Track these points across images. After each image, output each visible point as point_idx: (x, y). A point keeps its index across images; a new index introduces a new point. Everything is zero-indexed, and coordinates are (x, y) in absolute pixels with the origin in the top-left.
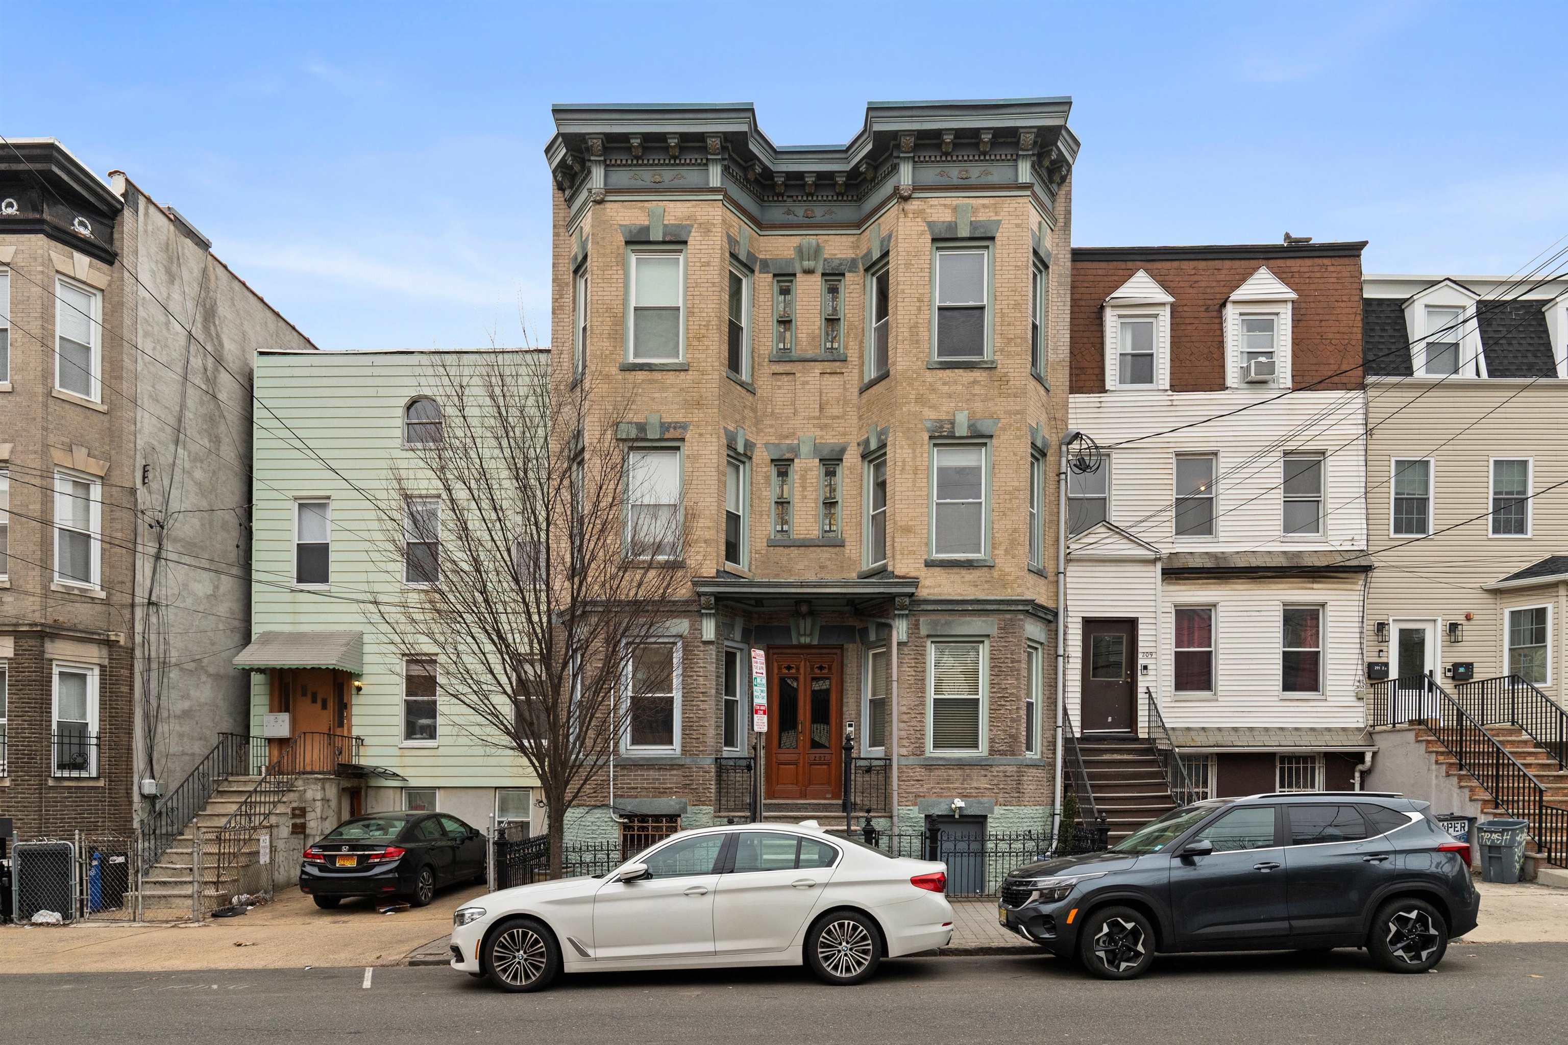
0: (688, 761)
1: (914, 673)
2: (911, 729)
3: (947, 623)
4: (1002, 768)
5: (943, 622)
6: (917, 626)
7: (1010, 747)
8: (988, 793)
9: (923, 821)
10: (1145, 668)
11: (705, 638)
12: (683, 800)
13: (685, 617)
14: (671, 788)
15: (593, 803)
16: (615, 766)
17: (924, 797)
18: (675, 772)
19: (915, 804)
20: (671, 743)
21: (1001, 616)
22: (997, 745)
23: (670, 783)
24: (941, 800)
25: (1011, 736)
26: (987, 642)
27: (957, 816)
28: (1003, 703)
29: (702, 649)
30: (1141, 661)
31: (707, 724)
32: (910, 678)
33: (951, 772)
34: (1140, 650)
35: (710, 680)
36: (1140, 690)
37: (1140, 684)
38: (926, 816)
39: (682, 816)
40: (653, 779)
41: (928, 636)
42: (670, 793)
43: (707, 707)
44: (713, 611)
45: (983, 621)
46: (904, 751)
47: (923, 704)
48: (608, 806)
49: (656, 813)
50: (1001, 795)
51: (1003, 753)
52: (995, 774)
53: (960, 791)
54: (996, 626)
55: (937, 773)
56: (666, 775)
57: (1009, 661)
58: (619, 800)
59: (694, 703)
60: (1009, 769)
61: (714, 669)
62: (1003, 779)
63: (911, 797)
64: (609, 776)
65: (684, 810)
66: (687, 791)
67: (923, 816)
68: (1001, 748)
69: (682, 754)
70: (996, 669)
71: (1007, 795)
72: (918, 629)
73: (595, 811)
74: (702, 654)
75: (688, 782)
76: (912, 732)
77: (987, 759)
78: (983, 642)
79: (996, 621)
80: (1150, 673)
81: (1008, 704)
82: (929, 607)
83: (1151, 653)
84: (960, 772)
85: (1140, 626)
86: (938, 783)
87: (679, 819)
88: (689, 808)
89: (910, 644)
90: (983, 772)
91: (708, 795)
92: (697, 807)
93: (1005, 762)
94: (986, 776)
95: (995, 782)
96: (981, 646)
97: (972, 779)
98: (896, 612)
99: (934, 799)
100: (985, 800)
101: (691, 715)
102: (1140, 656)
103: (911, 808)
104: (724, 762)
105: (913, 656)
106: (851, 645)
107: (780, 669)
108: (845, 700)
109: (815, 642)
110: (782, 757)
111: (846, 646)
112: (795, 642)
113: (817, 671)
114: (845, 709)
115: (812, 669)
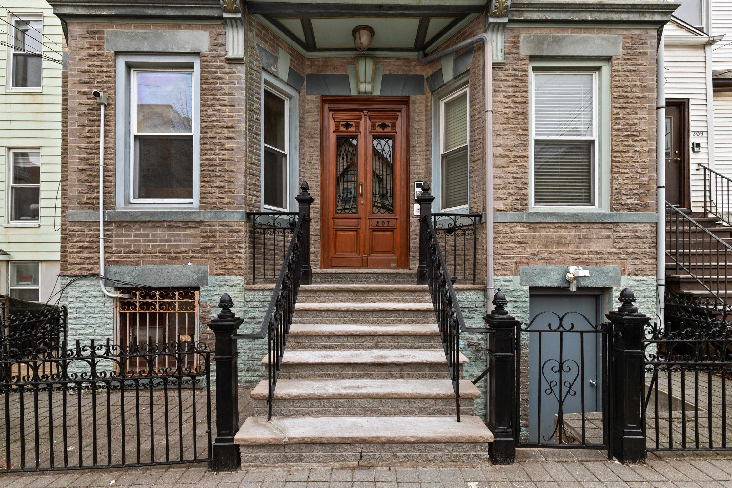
0: (208, 216)
1: (512, 105)
2: (510, 176)
3: (557, 41)
4: (631, 227)
5: (550, 39)
6: (515, 44)
7: (640, 199)
8: (612, 259)
9: (527, 294)
10: (698, 145)
11: (230, 55)
12: (203, 268)
13: (204, 28)
14: (186, 252)
15: (77, 272)
16: (106, 223)
17: (528, 264)
18: (191, 231)
19: (515, 273)
20: (191, 196)
21: (627, 33)
22: (624, 197)
23: (186, 246)
24: (550, 267)
25: (642, 185)
26: (606, 69)
27: (573, 288)
28: (631, 143)
29: (227, 70)
30: (693, 139)
31: (234, 168)
32: (507, 111)
33: (562, 232)
34: (692, 129)
35: (239, 111)
36: (691, 167)
37: (691, 161)
38: (531, 289)
39: (202, 288)
40: (161, 241)
41: (532, 58)
42: (185, 258)
43: (235, 146)
44: (239, 15)
45: (604, 39)
46: (500, 205)
47: (525, 144)
48: (97, 276)
49: (166, 285)
50: (630, 262)
51: (632, 208)
52: (622, 234)
53: (577, 256)
54: (621, 46)
55: (544, 232)
56: (178, 235)
57: (638, 89)
58: (114, 268)
59: (217, 141)
60: (639, 227)
61: (244, 98)
62: (633, 240)
63: (510, 264)
64: (98, 236)
65: (204, 281)
66: (207, 256)
67: (527, 288)
68: (629, 201)
69: (201, 208)
70: (621, 101)
71: (638, 262)
72: (518, 47)
73: (80, 282)
74: (226, 77)
75: (209, 244)
76: (511, 180)
77: (605, 215)
78: (599, 69)
79: (621, 39)
80: (702, 150)
81: (637, 144)
82: (535, 16)
83: (702, 132)
84: (574, 232)
85: (691, 107)
86: (546, 246)
87: (197, 293)
88: (211, 279)
89: (506, 67)
90: (605, 232)
91: (237, 261)
92: (221, 278)
93: (635, 219)
94: (608, 237)
95: (622, 245)
96: (596, 75)
97: (590, 241)
98: (491, 20)
99: (541, 266)
100: (609, 267)
101: (213, 157)
102: (691, 134)
103: (511, 278)
104: (259, 219)
105: (511, 83)
106: (418, 97)
107: (337, 126)
108: (412, 158)
109: (377, 93)
110: (341, 223)
111: (412, 97)
112: (354, 92)
113: (378, 129)
114: (412, 168)
115: (373, 126)
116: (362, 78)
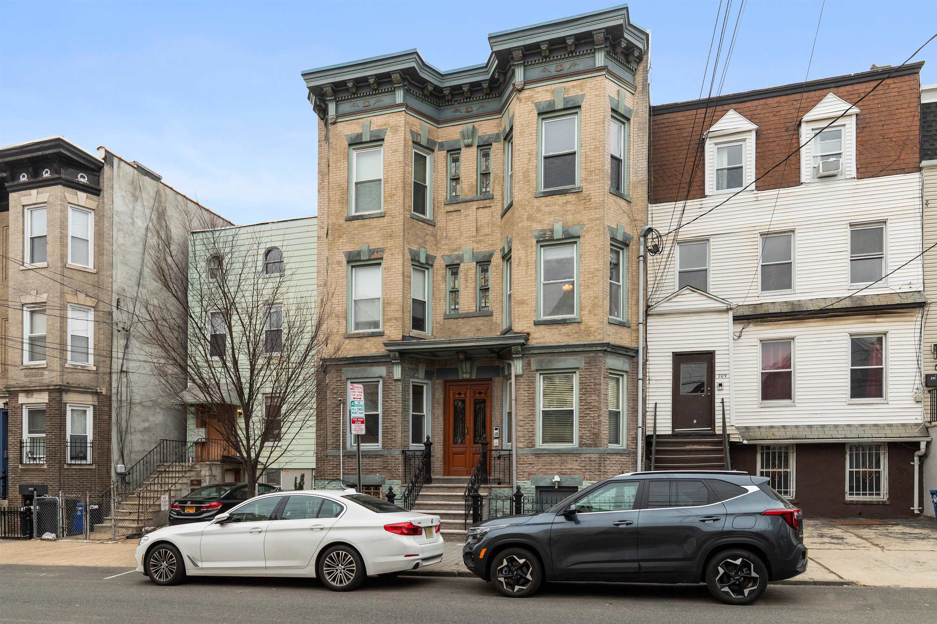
0: (385, 453)
1: (527, 395)
2: (526, 430)
3: (550, 361)
4: (588, 456)
5: (546, 360)
6: (529, 364)
7: (594, 441)
8: (578, 472)
9: (534, 490)
10: (720, 385)
11: (395, 378)
12: (383, 476)
13: (384, 365)
14: (376, 469)
15: (331, 478)
16: (343, 456)
17: (534, 474)
18: (378, 459)
19: (528, 479)
20: (377, 442)
21: (587, 355)
22: (584, 440)
23: (376, 466)
24: (546, 476)
25: (594, 434)
26: (578, 372)
27: (556, 487)
28: (588, 412)
29: (394, 384)
30: (717, 381)
31: (397, 430)
32: (525, 398)
33: (553, 458)
34: (717, 373)
35: (399, 403)
36: (716, 401)
37: (716, 397)
38: (537, 488)
39: (383, 486)
40: (366, 464)
41: (537, 370)
42: (376, 472)
43: (397, 419)
44: (399, 361)
45: (574, 359)
46: (521, 445)
47: (533, 414)
48: (339, 480)
49: (368, 484)
50: (587, 473)
51: (589, 446)
52: (583, 459)
53: (559, 471)
54: (583, 362)
55: (543, 459)
56: (373, 461)
57: (592, 384)
58: (346, 476)
59: (389, 417)
60: (592, 456)
61: (401, 396)
62: (589, 463)
63: (526, 474)
64: (340, 462)
65: (384, 482)
66: (385, 470)
67: (534, 487)
68: (587, 442)
69: (382, 449)
70: (584, 390)
71: (591, 473)
72: (530, 366)
73: (333, 483)
74: (394, 387)
75: (386, 465)
76: (527, 433)
77: (577, 450)
78: (575, 372)
79: (583, 358)
80: (724, 388)
81: (592, 412)
82: (536, 352)
83: (725, 375)
84: (559, 458)
85: (717, 357)
86: (544, 466)
87: (381, 488)
88: (387, 481)
89: (524, 376)
90: (575, 458)
91: (398, 473)
92: (391, 481)
93: (590, 451)
94: (577, 461)
95: (584, 465)
96: (574, 375)
97: (567, 463)
98: (514, 356)
99: (541, 475)
100: (576, 476)
101: (388, 425)
102: (717, 377)
103: (526, 481)
104: (408, 453)
105: (526, 384)
106: (497, 378)
107: (454, 395)
108: (493, 413)
109: (474, 377)
110: (455, 450)
111: (493, 379)
112: (461, 378)
113: (477, 395)
114: (493, 419)
115: (474, 394)
116: (465, 371)
